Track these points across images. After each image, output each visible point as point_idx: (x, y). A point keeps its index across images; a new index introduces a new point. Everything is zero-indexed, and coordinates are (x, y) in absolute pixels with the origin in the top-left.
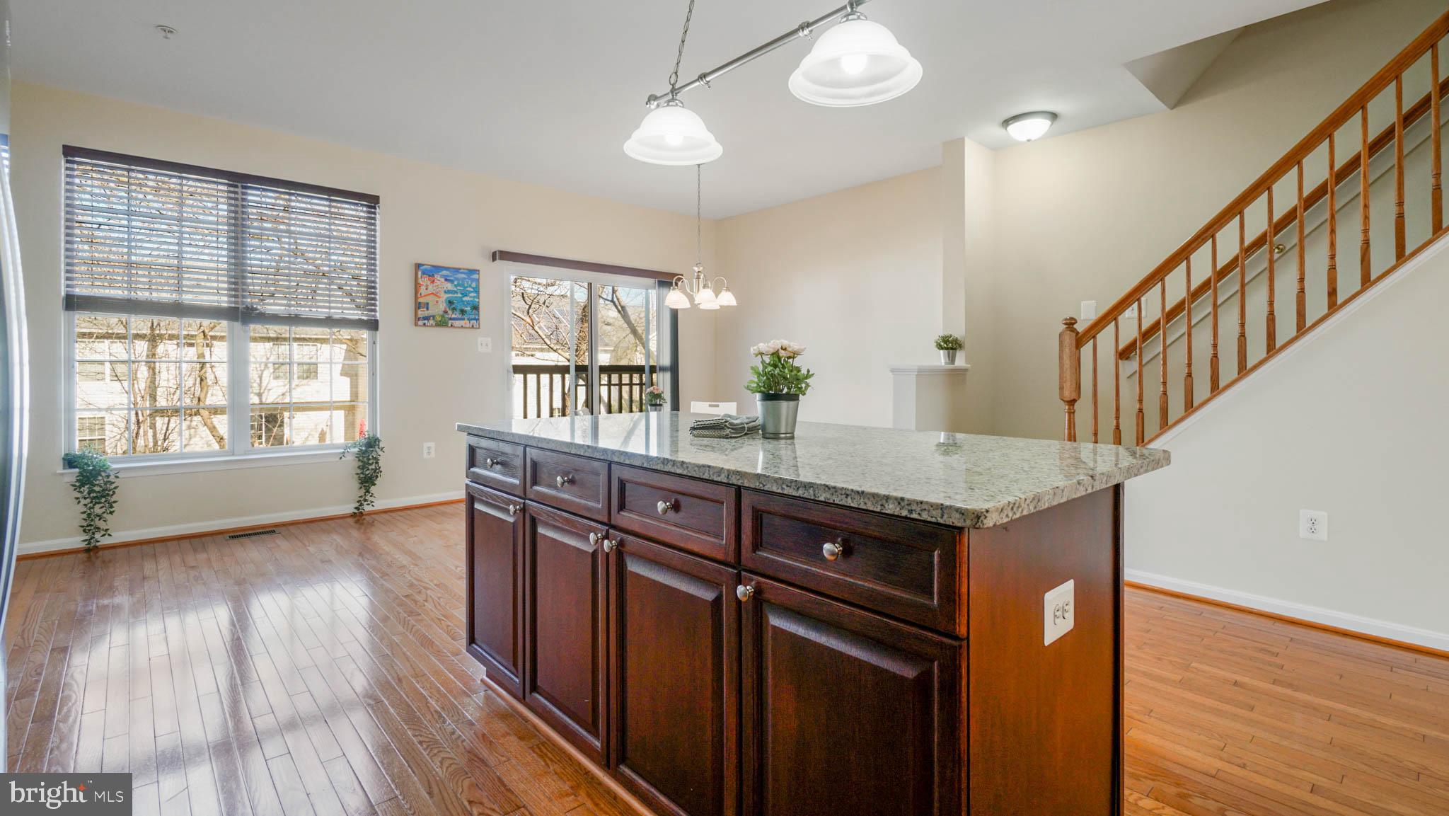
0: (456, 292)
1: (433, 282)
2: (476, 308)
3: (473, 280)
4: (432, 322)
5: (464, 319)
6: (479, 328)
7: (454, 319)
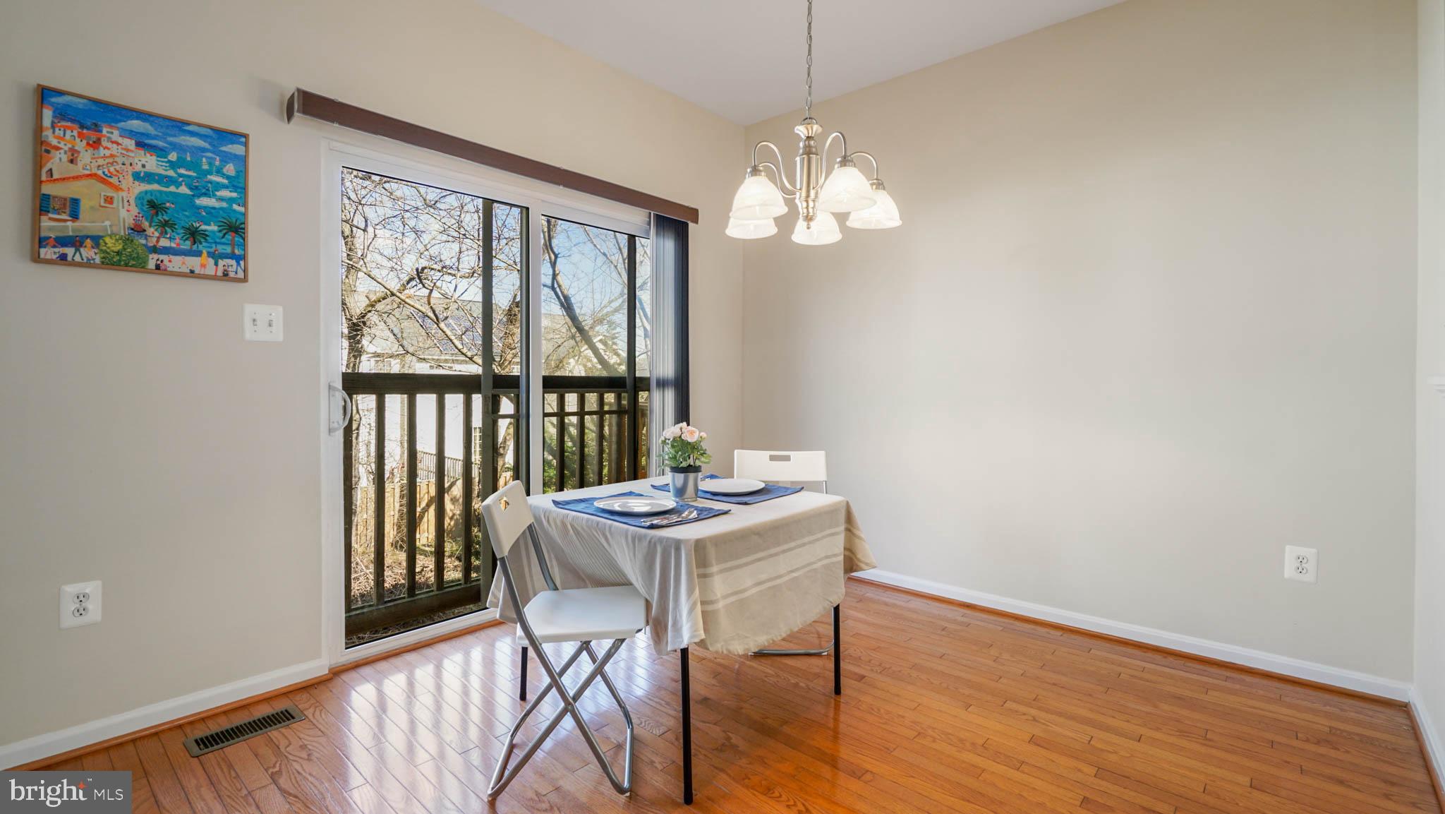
0: (170, 181)
1: (96, 144)
2: (236, 229)
3: (225, 158)
4: (88, 252)
5: (199, 254)
6: (245, 280)
7: (166, 251)
